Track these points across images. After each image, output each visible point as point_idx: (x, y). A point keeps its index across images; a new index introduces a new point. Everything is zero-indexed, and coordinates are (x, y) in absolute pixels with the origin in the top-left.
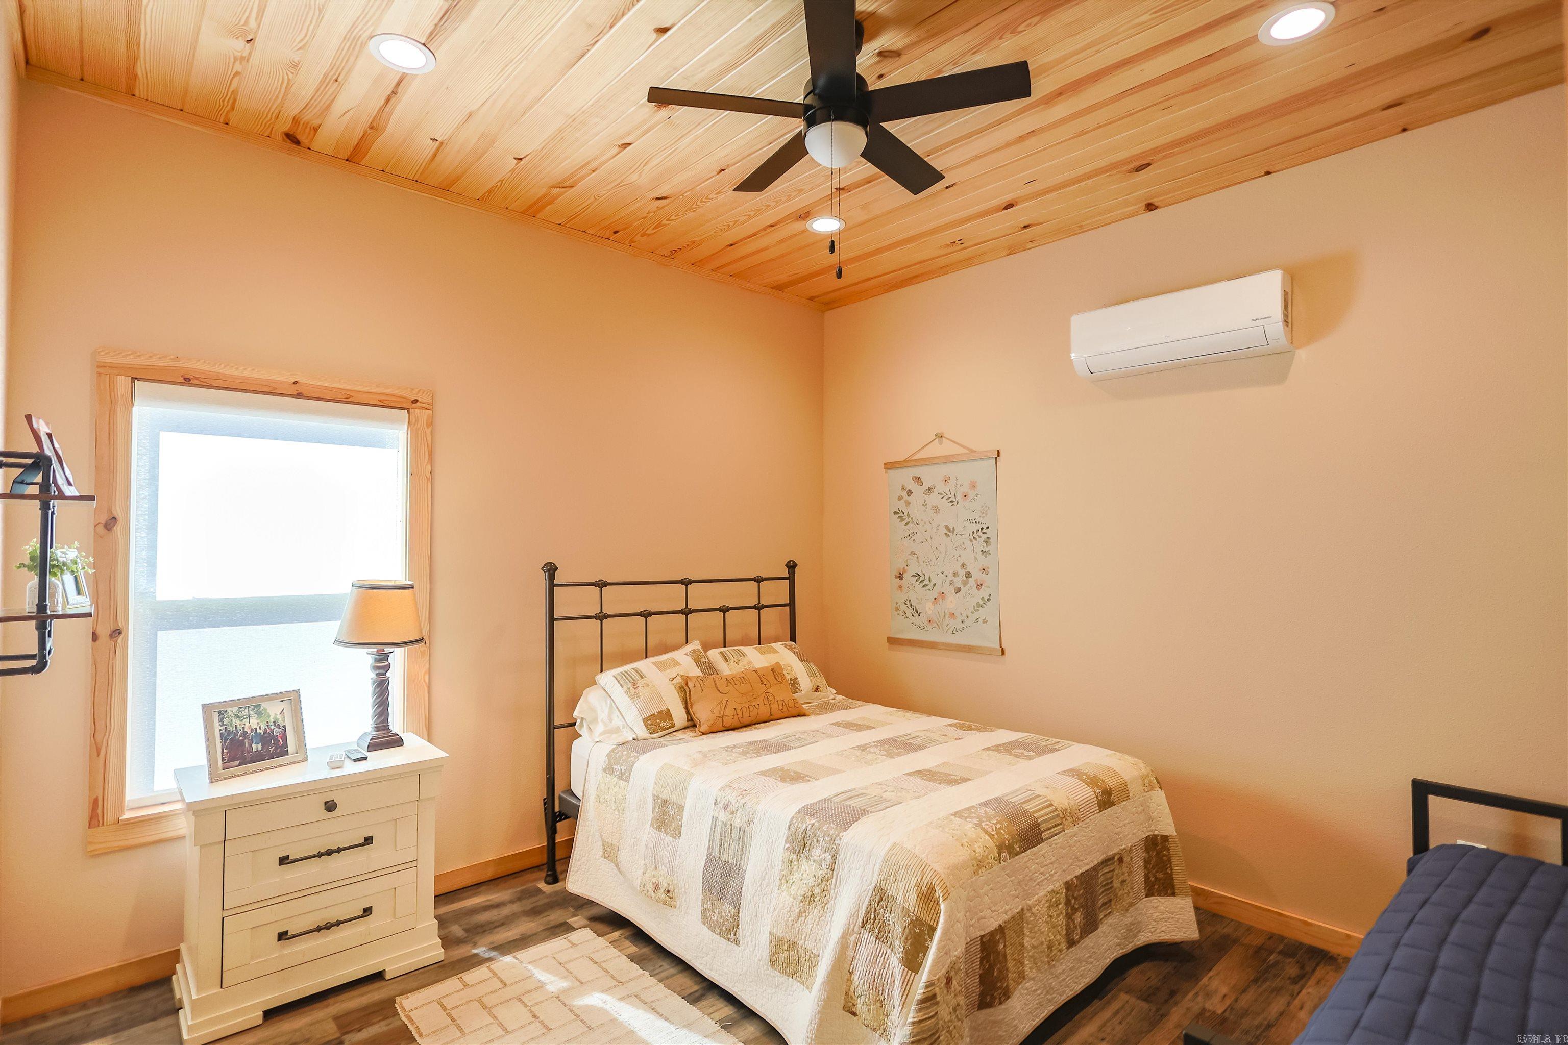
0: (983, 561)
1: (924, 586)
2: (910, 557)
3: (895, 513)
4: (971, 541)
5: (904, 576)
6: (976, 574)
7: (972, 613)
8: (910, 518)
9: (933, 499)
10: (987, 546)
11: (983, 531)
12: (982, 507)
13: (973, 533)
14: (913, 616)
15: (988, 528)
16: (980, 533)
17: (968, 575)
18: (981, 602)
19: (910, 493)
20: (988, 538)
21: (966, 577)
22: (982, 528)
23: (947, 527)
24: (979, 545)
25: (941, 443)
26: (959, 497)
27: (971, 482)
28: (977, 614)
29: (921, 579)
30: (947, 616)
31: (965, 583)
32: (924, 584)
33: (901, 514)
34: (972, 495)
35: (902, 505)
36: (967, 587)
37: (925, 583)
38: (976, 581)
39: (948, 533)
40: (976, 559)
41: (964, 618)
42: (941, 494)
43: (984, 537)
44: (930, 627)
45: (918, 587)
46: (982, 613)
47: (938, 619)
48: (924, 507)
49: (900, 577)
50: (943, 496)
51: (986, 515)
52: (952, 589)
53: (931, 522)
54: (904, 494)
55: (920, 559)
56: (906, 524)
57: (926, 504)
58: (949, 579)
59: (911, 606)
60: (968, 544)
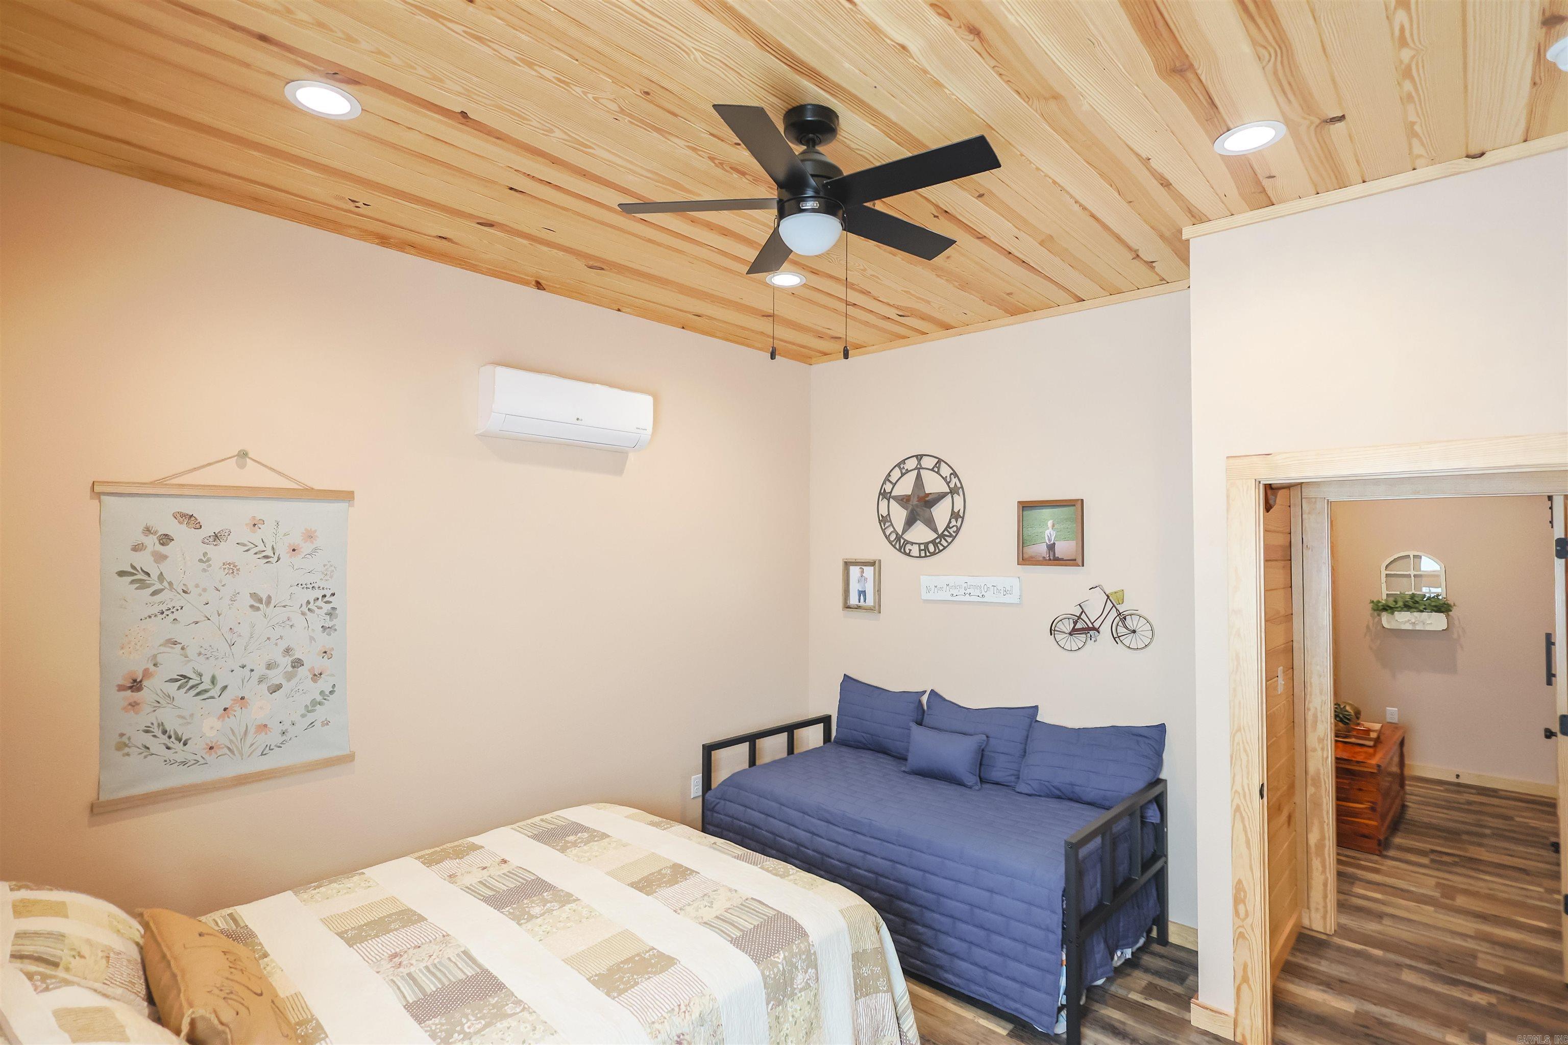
0: (324, 640)
1: (198, 694)
2: (163, 649)
3: (122, 574)
4: (303, 614)
5: (145, 683)
6: (312, 661)
7: (303, 716)
8: (165, 584)
9: (220, 553)
10: (331, 620)
11: (326, 599)
12: (325, 566)
13: (308, 602)
14: (168, 748)
15: (333, 595)
16: (320, 603)
17: (298, 663)
18: (319, 698)
19: (166, 539)
20: (334, 609)
21: (293, 667)
22: (324, 596)
23: (254, 596)
24: (318, 619)
25: (242, 466)
26: (282, 550)
27: (306, 530)
28: (310, 717)
29: (191, 683)
30: (252, 730)
31: (289, 677)
32: (198, 690)
33: (141, 576)
34: (306, 548)
35: (144, 560)
36: (294, 682)
37: (201, 688)
38: (311, 670)
39: (257, 605)
40: (312, 639)
41: (287, 725)
42: (245, 545)
43: (327, 608)
44: (211, 758)
45: (185, 699)
46: (321, 713)
47: (231, 741)
48: (204, 566)
49: (136, 685)
50: (246, 548)
51: (331, 577)
52: (264, 687)
53: (220, 588)
54: (151, 542)
55: (192, 652)
56: (154, 593)
57: (208, 560)
58: (256, 676)
59: (164, 732)
60: (298, 620)
